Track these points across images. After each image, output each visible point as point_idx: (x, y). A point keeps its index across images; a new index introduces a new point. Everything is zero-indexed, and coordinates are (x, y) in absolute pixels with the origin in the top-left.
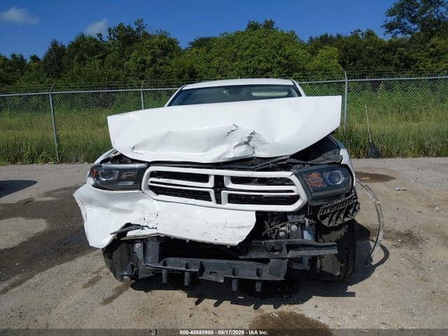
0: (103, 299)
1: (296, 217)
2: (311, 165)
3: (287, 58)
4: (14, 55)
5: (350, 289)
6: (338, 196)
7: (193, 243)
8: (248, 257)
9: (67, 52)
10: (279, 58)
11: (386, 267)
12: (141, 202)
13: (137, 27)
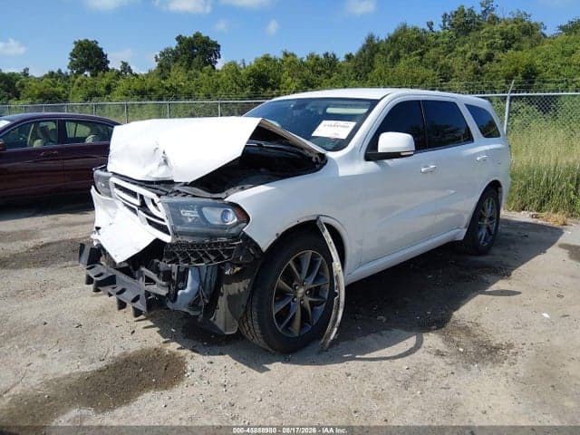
4: (327, 54)
9: (381, 48)
13: (483, 9)
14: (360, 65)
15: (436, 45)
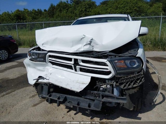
0: (34, 104)
1: (110, 81)
2: (119, 56)
3: (139, 8)
4: (38, 9)
5: (140, 115)
6: (132, 73)
7: (62, 88)
8: (85, 97)
9: (56, 8)
10: (135, 8)
11: (162, 106)
12: (47, 67)
14: (50, 13)
15: (71, 7)
